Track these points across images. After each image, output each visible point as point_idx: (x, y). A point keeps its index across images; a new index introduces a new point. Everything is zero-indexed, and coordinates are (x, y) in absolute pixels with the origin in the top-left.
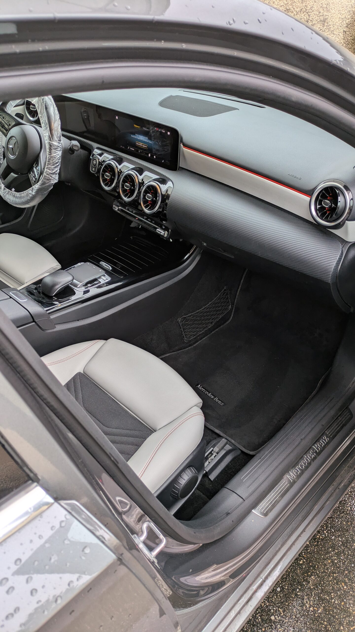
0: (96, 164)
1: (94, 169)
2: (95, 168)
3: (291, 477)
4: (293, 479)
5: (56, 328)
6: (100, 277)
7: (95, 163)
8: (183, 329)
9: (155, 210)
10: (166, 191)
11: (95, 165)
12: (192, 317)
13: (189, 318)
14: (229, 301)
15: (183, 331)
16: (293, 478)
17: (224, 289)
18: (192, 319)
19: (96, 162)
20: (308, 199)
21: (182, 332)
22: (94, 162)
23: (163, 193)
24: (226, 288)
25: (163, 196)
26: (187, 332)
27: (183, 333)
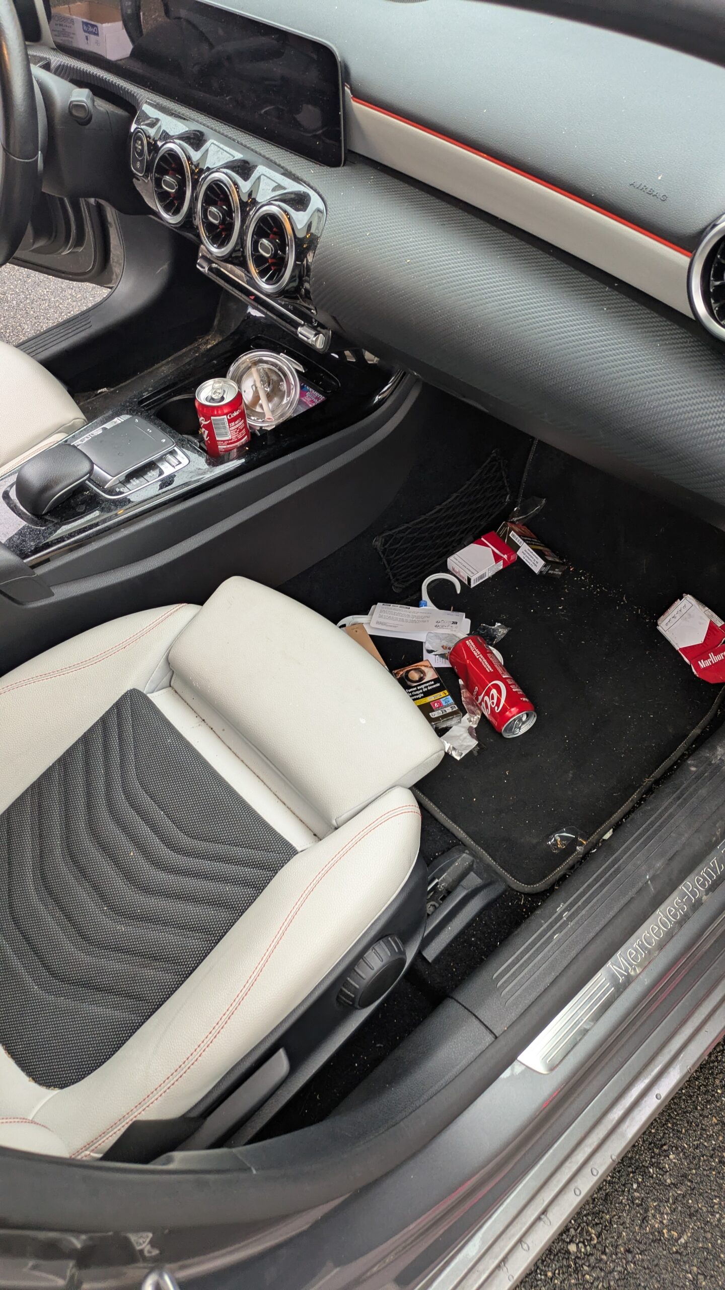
0: (142, 150)
1: (138, 164)
2: (142, 162)
3: (622, 969)
4: (624, 975)
5: (53, 595)
6: (162, 459)
7: (140, 147)
8: (387, 560)
9: (283, 282)
10: (306, 229)
11: (141, 153)
12: (410, 533)
13: (401, 535)
14: (506, 484)
15: (387, 566)
16: (625, 971)
17: (492, 456)
18: (411, 536)
19: (142, 145)
20: (684, 260)
21: (386, 569)
22: (137, 145)
23: (300, 235)
24: (495, 455)
25: (299, 242)
26: (397, 569)
27: (388, 570)
